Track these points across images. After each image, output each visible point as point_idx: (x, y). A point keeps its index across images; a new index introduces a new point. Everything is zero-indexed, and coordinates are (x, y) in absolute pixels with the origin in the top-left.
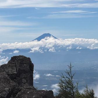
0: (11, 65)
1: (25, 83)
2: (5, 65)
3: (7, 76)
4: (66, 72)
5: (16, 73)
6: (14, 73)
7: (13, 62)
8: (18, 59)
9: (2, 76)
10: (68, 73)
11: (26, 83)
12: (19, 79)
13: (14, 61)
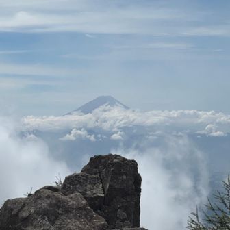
0: (89, 175)
1: (123, 221)
2: (77, 176)
3: (84, 202)
4: (217, 197)
5: (102, 195)
6: (99, 195)
7: (95, 170)
8: (105, 162)
9: (74, 202)
10: (222, 198)
11: (126, 220)
12: (110, 210)
13: (96, 168)
